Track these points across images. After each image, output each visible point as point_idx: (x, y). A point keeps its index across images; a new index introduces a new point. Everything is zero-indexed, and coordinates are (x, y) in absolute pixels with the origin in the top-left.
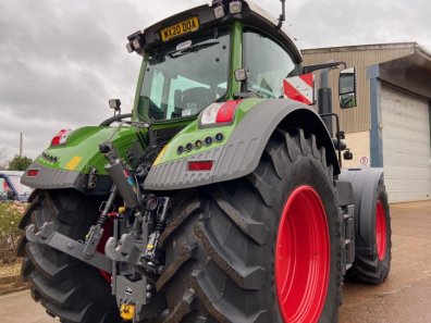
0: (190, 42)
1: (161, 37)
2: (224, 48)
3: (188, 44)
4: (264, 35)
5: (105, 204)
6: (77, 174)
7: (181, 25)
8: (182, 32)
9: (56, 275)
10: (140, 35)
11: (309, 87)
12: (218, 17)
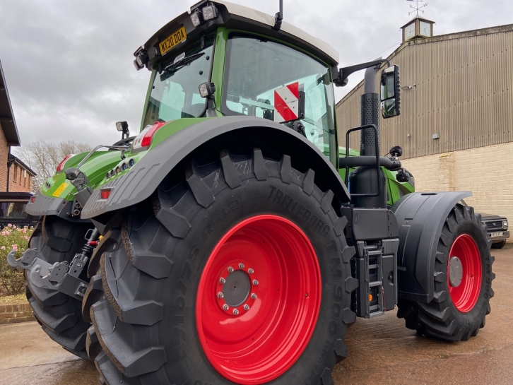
0: (184, 54)
1: (159, 51)
2: (208, 58)
3: (182, 57)
4: (264, 40)
5: (91, 232)
6: (61, 201)
7: (173, 36)
8: (175, 44)
9: (46, 301)
10: (142, 51)
11: (295, 98)
12: (196, 25)
